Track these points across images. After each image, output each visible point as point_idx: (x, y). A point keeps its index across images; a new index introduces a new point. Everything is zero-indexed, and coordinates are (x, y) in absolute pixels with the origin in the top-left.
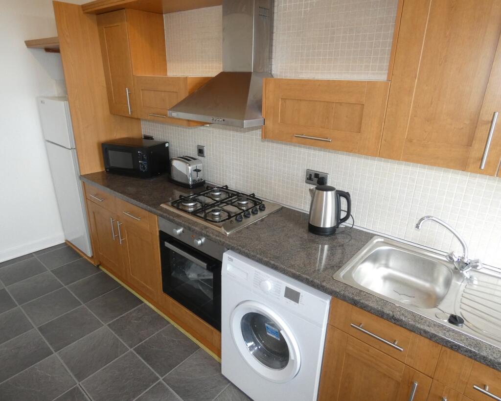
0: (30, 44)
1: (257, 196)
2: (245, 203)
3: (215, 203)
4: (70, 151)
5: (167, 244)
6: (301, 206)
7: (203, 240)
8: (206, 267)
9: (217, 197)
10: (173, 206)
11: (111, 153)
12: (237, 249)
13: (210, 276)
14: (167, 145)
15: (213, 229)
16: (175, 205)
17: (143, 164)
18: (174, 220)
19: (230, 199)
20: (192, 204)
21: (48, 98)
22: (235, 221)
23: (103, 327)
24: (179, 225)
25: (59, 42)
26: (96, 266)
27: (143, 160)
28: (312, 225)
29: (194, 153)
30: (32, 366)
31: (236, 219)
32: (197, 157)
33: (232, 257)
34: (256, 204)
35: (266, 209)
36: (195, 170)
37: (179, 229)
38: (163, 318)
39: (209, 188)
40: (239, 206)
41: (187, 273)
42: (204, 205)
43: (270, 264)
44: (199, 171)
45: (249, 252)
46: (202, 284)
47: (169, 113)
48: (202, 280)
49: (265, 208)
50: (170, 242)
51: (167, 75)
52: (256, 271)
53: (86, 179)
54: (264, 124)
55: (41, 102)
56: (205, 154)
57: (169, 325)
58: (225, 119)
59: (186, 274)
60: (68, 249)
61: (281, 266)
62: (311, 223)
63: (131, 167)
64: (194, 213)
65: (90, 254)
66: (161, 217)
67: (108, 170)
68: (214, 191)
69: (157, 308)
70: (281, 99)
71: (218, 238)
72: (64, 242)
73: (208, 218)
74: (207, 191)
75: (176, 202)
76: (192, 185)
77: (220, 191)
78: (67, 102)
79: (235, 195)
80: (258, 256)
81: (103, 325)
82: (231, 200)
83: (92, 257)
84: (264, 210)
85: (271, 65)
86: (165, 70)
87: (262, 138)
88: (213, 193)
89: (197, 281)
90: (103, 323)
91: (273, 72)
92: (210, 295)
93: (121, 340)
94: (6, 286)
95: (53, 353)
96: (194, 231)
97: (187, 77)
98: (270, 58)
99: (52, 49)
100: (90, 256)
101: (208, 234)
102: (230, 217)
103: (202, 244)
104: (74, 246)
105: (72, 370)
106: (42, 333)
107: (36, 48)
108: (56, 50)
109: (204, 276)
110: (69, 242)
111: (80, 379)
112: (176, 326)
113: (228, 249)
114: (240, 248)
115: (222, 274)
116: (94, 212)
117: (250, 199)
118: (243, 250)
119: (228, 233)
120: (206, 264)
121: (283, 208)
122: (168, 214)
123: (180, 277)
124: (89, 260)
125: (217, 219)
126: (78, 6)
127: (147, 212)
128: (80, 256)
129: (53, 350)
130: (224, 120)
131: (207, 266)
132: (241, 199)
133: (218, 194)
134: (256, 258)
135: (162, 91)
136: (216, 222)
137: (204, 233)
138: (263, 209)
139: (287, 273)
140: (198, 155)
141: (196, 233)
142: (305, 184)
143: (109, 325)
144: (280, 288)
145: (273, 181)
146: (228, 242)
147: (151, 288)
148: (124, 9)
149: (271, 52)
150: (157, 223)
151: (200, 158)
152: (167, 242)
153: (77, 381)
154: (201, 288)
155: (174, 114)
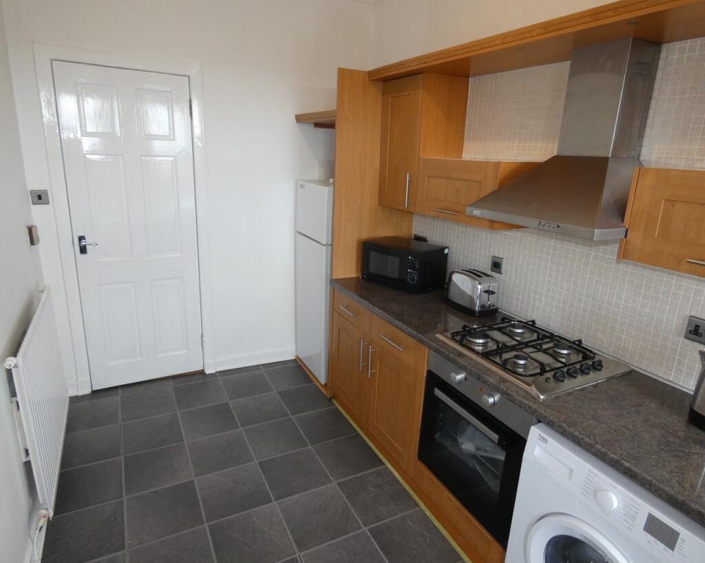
0: (300, 119)
1: (585, 344)
2: (565, 352)
3: (517, 345)
4: (325, 247)
5: (438, 392)
6: (671, 375)
7: (497, 398)
8: (496, 442)
9: (518, 336)
10: (453, 338)
11: (373, 255)
12: (559, 427)
13: (501, 456)
14: (446, 251)
15: (518, 386)
16: (458, 338)
17: (412, 275)
18: (456, 360)
19: (539, 342)
20: (481, 341)
21: (308, 181)
22: (552, 379)
23: (332, 484)
24: (462, 368)
25: (335, 117)
26: (328, 397)
27: (413, 268)
28: (697, 413)
29: (485, 266)
30: (249, 511)
31: (554, 376)
32: (489, 272)
33: (546, 437)
34: (585, 357)
35: (603, 369)
36: (486, 292)
37: (460, 373)
38: (409, 496)
39: (506, 321)
40: (555, 356)
41: (460, 440)
42: (500, 346)
43: (622, 465)
44: (493, 293)
45: (580, 436)
46: (481, 463)
47: (468, 210)
48: (482, 457)
49: (602, 366)
50: (442, 390)
51: (461, 158)
52: (590, 471)
53: (337, 284)
54: (626, 237)
55: (300, 186)
56: (503, 269)
57: (417, 509)
58: (559, 224)
59: (457, 442)
60: (297, 368)
61: (644, 475)
62: (696, 409)
63: (395, 275)
64: (486, 355)
65: (323, 380)
66: (436, 352)
67: (365, 276)
68: (514, 326)
69: (404, 478)
70: (666, 200)
71: (525, 401)
72: (294, 358)
73: (507, 367)
74: (502, 325)
75: (457, 333)
76: (480, 312)
77: (523, 327)
78: (332, 188)
79: (547, 337)
80: (598, 446)
81: (332, 482)
82: (541, 345)
83: (326, 384)
84: (600, 370)
85: (641, 146)
86: (461, 151)
87: (618, 257)
88: (511, 329)
89: (474, 457)
90: (332, 479)
91: (642, 158)
92: (494, 485)
93: (353, 510)
94: (230, 399)
95: (272, 501)
96: (485, 382)
97: (499, 163)
98: (641, 136)
99: (324, 123)
100: (323, 384)
101: (509, 392)
102: (543, 371)
103: (494, 403)
104: (304, 365)
105: (292, 532)
106: (263, 471)
107: (307, 123)
108: (331, 125)
109: (485, 451)
110: (300, 360)
111: (301, 548)
112: (428, 513)
113: (540, 422)
114: (564, 425)
115: (523, 459)
116: (339, 329)
117: (574, 348)
118: (570, 430)
119: (542, 397)
120: (497, 437)
121: (632, 372)
122: (448, 350)
123: (447, 443)
124: (320, 387)
125: (521, 370)
126: (365, 72)
127: (415, 341)
128: (311, 381)
129: (273, 497)
130: (558, 226)
131: (499, 439)
132: (560, 346)
133: (520, 331)
134: (594, 450)
135: (457, 179)
136: (520, 375)
137: (503, 389)
138: (599, 368)
139: (656, 491)
140: (492, 270)
141: (489, 386)
142: (682, 339)
143: (339, 484)
144: (635, 512)
145: (617, 326)
146: (542, 412)
147: (399, 448)
148: (421, 73)
149: (643, 127)
150: (426, 358)
151: (493, 274)
152: (438, 388)
153: (296, 550)
154: (478, 468)
155: (477, 212)
